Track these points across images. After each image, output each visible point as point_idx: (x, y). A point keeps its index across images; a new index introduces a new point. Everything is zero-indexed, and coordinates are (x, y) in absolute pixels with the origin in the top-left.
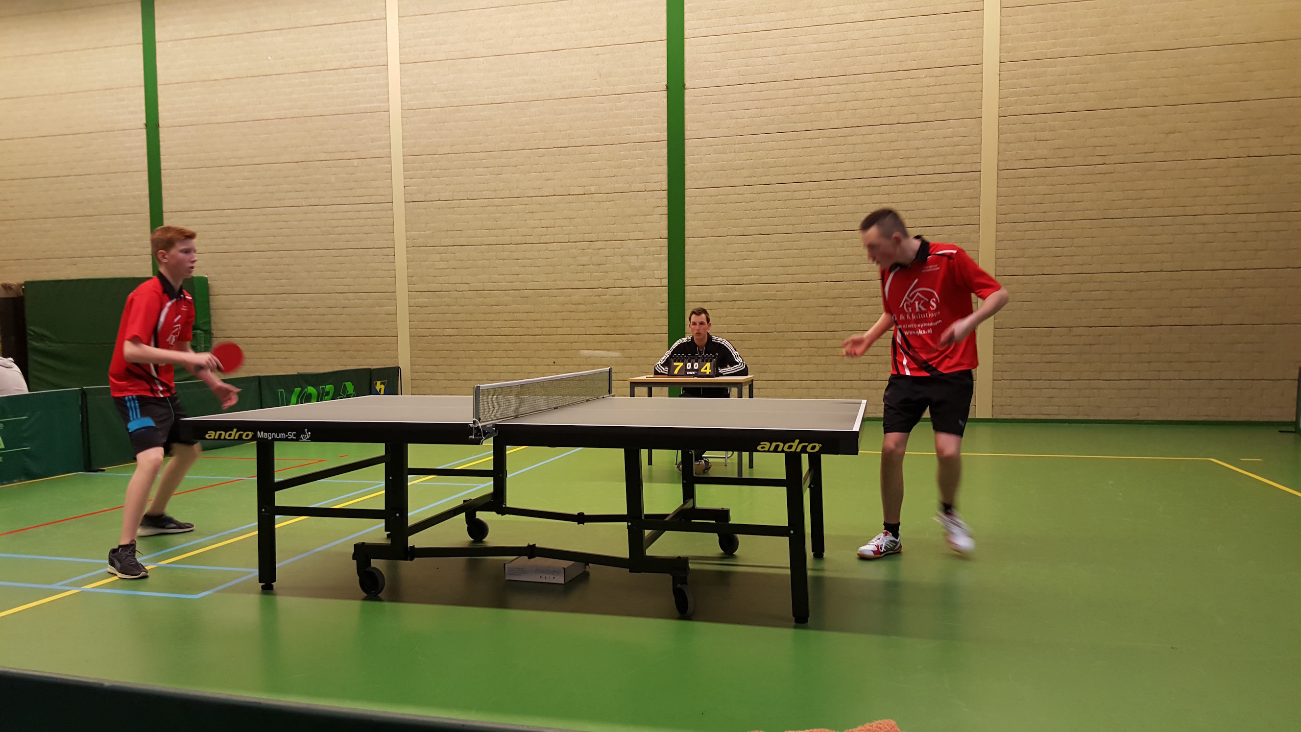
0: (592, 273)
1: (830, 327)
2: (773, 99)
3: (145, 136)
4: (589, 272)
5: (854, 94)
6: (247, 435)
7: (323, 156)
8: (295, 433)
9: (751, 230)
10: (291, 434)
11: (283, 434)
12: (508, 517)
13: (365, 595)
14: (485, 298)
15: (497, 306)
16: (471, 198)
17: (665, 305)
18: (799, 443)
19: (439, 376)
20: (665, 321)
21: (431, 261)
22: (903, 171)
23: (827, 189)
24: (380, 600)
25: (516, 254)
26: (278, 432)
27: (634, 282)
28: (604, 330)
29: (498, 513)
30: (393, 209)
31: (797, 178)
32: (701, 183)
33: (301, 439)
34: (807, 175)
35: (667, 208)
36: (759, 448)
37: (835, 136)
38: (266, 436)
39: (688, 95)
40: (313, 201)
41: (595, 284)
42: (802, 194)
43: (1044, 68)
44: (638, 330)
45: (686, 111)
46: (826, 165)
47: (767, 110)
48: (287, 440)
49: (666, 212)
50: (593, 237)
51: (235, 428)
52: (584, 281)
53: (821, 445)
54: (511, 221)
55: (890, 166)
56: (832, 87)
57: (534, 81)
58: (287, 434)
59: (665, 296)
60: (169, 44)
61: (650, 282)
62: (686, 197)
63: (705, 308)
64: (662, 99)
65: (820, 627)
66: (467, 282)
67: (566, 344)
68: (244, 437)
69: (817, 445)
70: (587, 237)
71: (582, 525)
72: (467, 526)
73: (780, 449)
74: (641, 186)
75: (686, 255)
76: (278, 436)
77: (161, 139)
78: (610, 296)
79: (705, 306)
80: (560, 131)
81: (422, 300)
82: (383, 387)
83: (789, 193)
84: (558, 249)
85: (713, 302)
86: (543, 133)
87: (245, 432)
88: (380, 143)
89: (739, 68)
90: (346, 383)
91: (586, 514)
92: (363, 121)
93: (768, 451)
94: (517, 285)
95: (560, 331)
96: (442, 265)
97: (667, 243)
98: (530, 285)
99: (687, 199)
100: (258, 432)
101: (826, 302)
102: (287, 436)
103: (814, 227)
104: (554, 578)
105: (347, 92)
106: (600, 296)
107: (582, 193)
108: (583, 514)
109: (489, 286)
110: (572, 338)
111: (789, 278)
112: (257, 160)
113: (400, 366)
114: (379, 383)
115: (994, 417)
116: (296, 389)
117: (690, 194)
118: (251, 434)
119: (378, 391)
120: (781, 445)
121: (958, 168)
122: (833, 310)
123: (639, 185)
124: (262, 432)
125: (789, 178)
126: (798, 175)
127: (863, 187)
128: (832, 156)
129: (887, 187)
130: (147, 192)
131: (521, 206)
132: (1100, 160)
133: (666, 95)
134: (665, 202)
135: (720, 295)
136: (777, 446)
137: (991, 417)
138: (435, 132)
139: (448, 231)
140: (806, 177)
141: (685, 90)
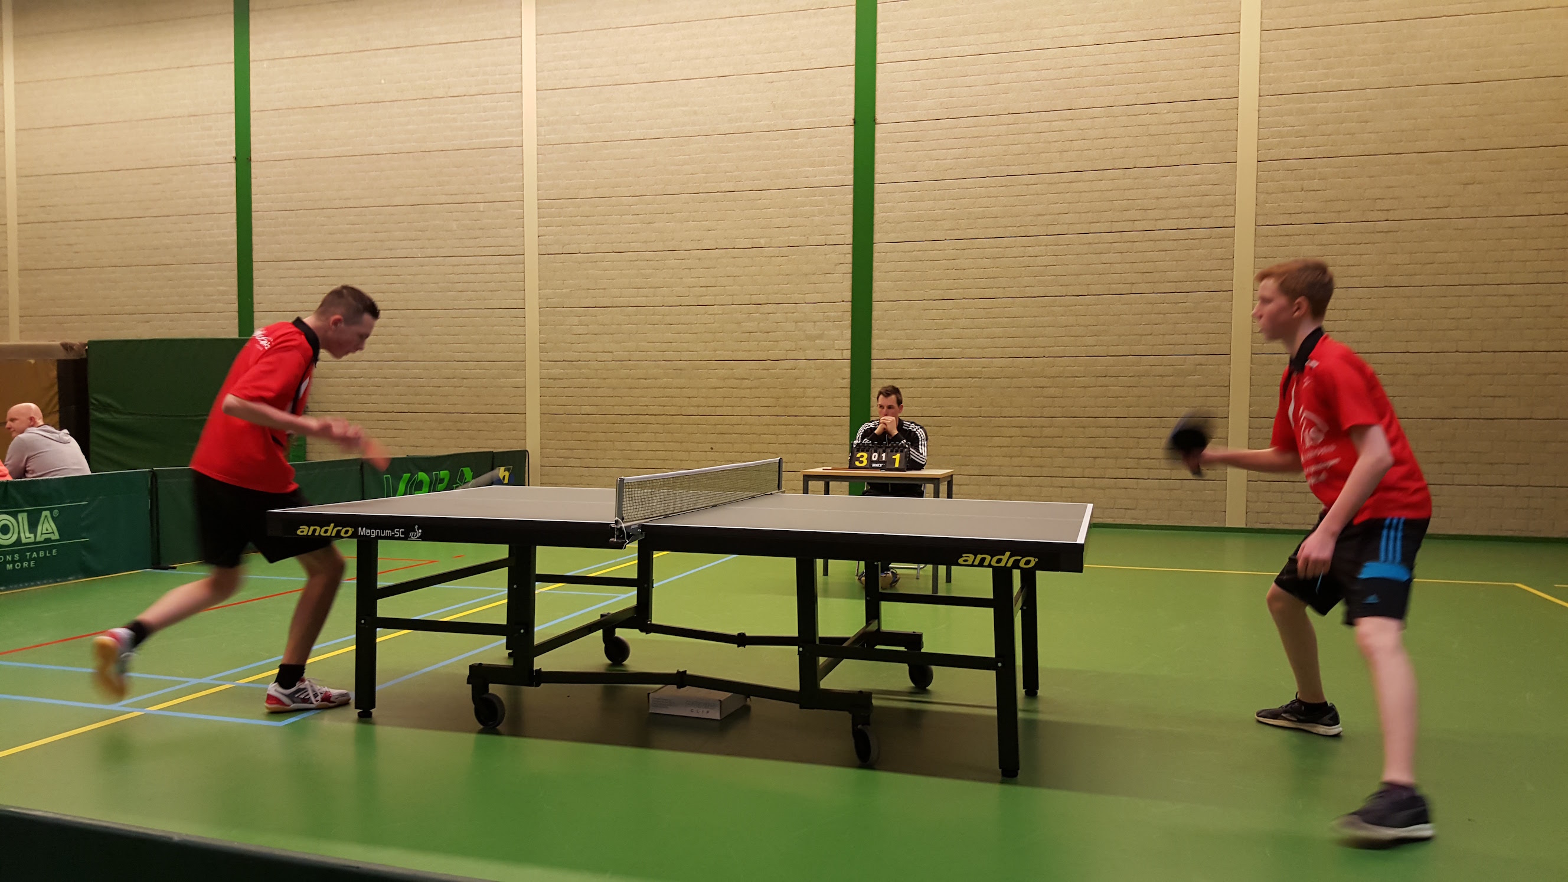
0: (760, 341)
1: (1047, 412)
2: (982, 137)
3: (234, 172)
4: (756, 341)
5: (1080, 132)
6: (346, 532)
7: (443, 199)
8: (403, 530)
9: (953, 294)
10: (399, 531)
11: (389, 531)
12: (653, 636)
13: (481, 727)
14: (631, 370)
15: (645, 379)
16: (617, 251)
17: (847, 382)
18: (1010, 556)
19: (572, 462)
20: (847, 402)
21: (567, 325)
22: (1139, 225)
23: (1046, 246)
24: (498, 733)
25: (668, 317)
26: (383, 529)
27: (810, 354)
28: (772, 411)
29: (642, 631)
30: (524, 263)
31: (1011, 231)
32: (892, 237)
33: (410, 538)
34: (1022, 228)
35: (851, 265)
36: (961, 561)
37: (1057, 182)
38: (368, 533)
39: (880, 132)
40: (429, 252)
41: (763, 355)
42: (1015, 252)
43: (1313, 103)
44: (813, 411)
45: (877, 150)
46: (1045, 217)
47: (974, 149)
48: (393, 538)
49: (850, 271)
50: (762, 299)
51: (332, 523)
52: (749, 351)
53: (1037, 560)
54: (664, 278)
55: (1124, 219)
56: (1054, 123)
57: (695, 113)
58: (393, 531)
59: (847, 371)
60: (265, 64)
61: (830, 354)
62: (874, 252)
63: (897, 386)
64: (848, 136)
65: (1034, 782)
66: (610, 350)
67: (727, 426)
68: (342, 534)
69: (1032, 559)
70: (755, 299)
71: (743, 648)
72: (604, 645)
73: (986, 563)
74: (820, 239)
75: (873, 322)
76: (383, 534)
77: (253, 176)
78: (780, 370)
79: (897, 384)
80: (726, 173)
81: (556, 371)
82: (507, 474)
83: (1000, 249)
84: (720, 312)
85: (905, 379)
86: (704, 175)
87: (343, 528)
88: (509, 184)
89: (941, 100)
90: (464, 469)
91: (747, 634)
92: (491, 157)
93: (972, 565)
94: (670, 355)
95: (719, 411)
96: (581, 329)
97: (850, 307)
98: (685, 355)
99: (875, 255)
100: (360, 529)
101: (1044, 382)
102: (393, 533)
103: (1029, 291)
104: (708, 712)
105: (474, 123)
106: (768, 369)
107: (751, 247)
108: (743, 634)
109: (637, 355)
110: (734, 420)
111: (998, 352)
112: (365, 203)
113: (527, 449)
114: (502, 469)
115: (1248, 527)
116: (405, 475)
117: (879, 251)
118: (351, 530)
119: (502, 478)
120: (988, 558)
121: (1207, 222)
122: (1052, 391)
123: (817, 237)
124: (364, 529)
125: (1000, 232)
126: (1011, 228)
127: (1090, 243)
128: (1052, 205)
129: (1120, 244)
130: (235, 238)
131: (676, 261)
132: (1382, 215)
133: (853, 130)
134: (849, 258)
135: (913, 371)
136: (983, 560)
137: (1244, 526)
138: (577, 172)
139: (589, 289)
140: (1022, 231)
141: (876, 126)
